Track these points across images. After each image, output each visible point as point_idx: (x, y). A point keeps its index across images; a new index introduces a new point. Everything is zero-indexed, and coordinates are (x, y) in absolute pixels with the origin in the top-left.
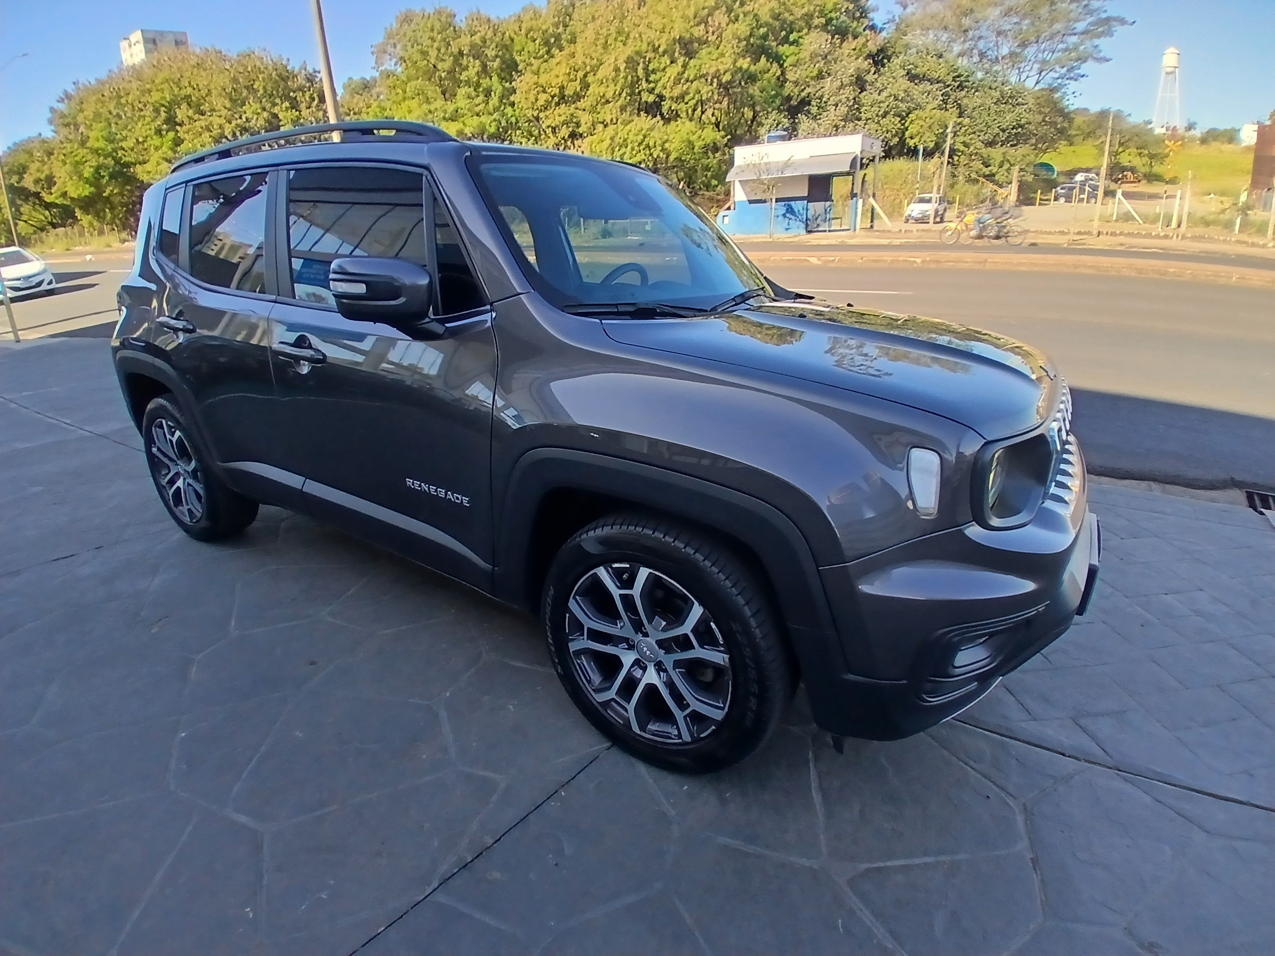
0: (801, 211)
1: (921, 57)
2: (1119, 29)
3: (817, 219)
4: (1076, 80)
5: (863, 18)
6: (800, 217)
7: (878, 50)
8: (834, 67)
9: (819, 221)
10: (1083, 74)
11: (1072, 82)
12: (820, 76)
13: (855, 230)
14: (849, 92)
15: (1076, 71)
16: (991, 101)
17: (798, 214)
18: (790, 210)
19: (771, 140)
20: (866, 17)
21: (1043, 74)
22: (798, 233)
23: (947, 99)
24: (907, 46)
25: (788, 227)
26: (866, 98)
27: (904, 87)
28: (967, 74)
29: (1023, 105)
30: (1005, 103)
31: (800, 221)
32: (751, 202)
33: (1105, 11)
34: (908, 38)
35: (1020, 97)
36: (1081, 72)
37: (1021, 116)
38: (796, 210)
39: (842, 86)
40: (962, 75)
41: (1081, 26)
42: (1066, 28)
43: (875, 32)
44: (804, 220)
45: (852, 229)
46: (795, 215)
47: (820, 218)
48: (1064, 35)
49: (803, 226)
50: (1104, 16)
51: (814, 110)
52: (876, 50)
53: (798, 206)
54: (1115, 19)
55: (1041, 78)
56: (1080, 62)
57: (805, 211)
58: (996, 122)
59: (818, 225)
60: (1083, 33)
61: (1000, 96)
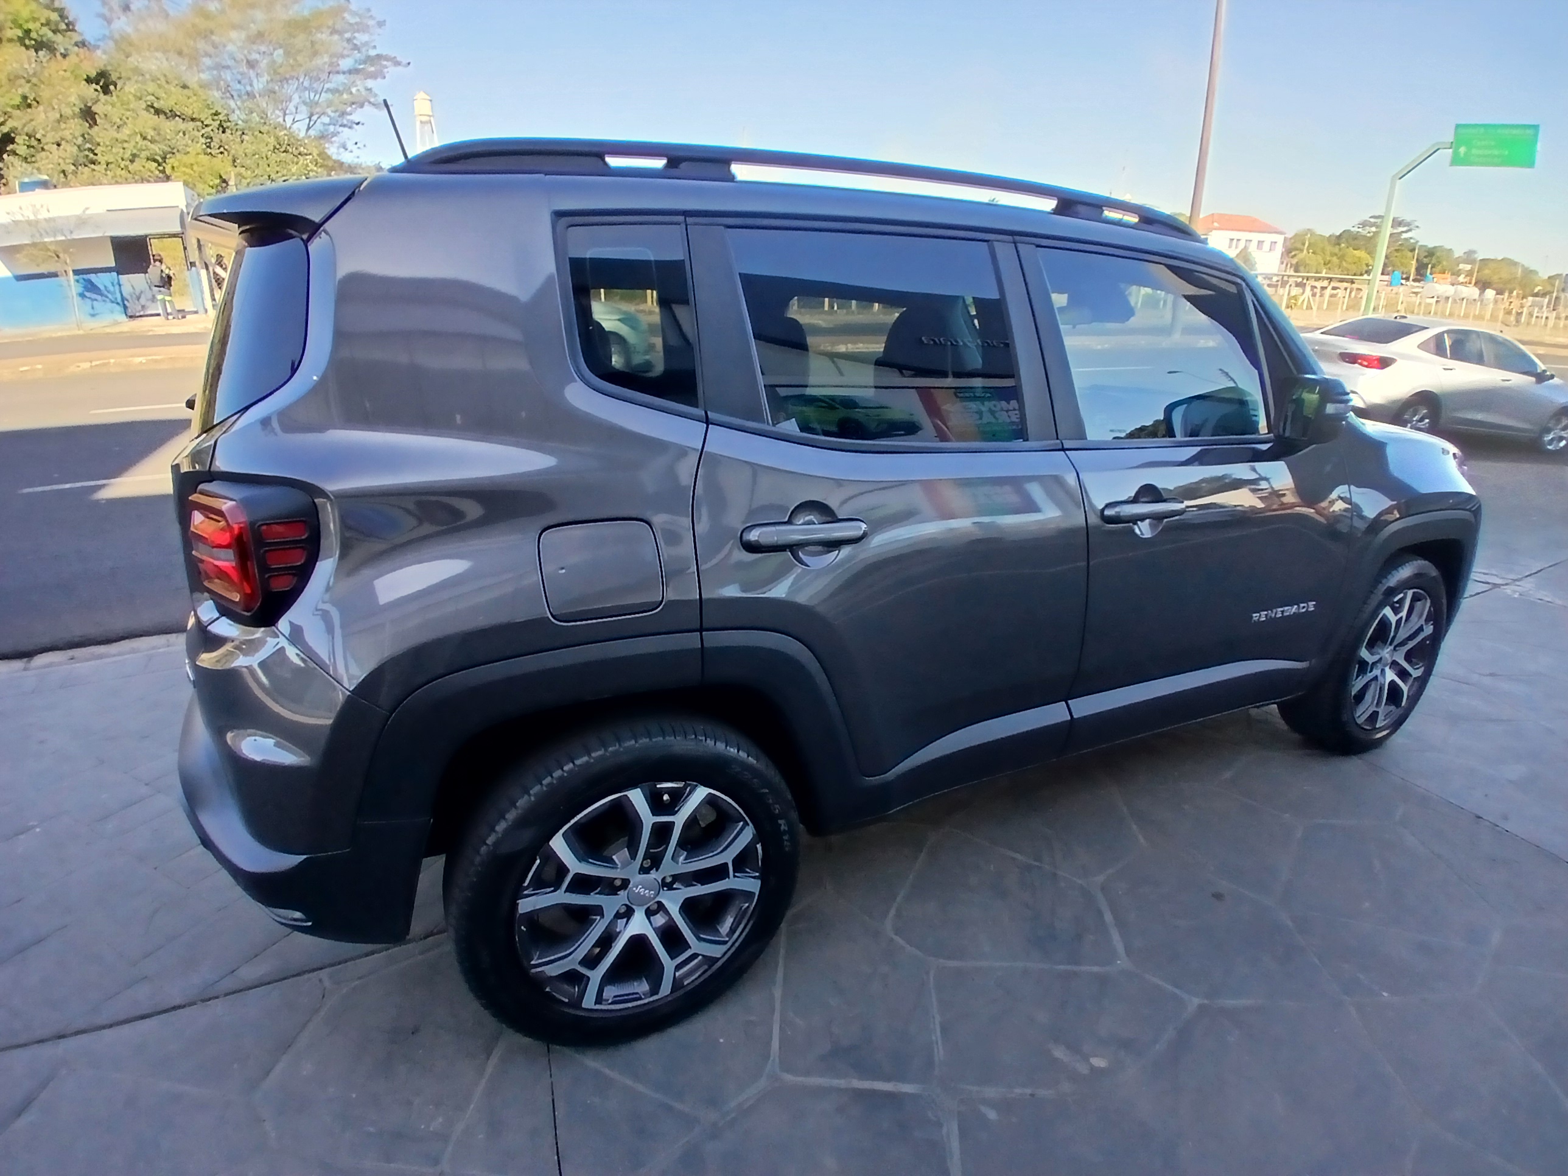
0: (111, 288)
1: (160, 86)
2: (391, 71)
3: (138, 298)
4: (350, 128)
5: (70, 30)
6: (110, 296)
7: (98, 74)
8: (45, 93)
9: (143, 301)
10: (357, 121)
11: (346, 129)
12: (26, 104)
13: (206, 311)
14: (76, 127)
15: (349, 117)
16: (267, 148)
17: (106, 293)
18: (91, 287)
19: (25, 187)
20: (73, 30)
21: (314, 118)
22: (111, 321)
23: (210, 143)
24: (137, 71)
25: (92, 312)
26: (102, 134)
27: (150, 123)
28: (225, 112)
29: (306, 155)
30: (284, 152)
31: (113, 302)
32: (20, 278)
33: (375, 47)
34: (134, 60)
35: (301, 146)
36: (355, 117)
37: (309, 169)
38: (102, 288)
39: (62, 118)
40: (220, 114)
41: (346, 64)
42: (331, 64)
43: (89, 49)
44: (119, 300)
45: (201, 310)
46: (102, 295)
47: (143, 296)
48: (329, 73)
49: (120, 309)
50: (372, 53)
51: (22, 150)
52: (95, 74)
53: (102, 280)
54: (387, 58)
55: (312, 123)
56: (354, 106)
57: (117, 287)
58: (279, 174)
59: (143, 307)
60: (350, 72)
61: (276, 143)
